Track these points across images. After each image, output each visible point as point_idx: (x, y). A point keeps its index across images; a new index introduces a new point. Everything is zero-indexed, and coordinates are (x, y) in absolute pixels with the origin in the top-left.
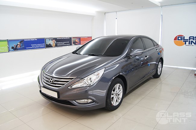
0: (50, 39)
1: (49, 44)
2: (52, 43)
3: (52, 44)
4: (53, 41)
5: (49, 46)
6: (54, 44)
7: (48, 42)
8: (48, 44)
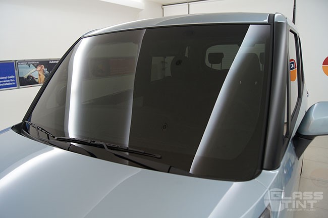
0: (29, 63)
1: (29, 77)
2: (37, 72)
3: (38, 77)
4: (39, 68)
5: (28, 81)
6: (43, 77)
7: (26, 72)
8: (25, 76)
